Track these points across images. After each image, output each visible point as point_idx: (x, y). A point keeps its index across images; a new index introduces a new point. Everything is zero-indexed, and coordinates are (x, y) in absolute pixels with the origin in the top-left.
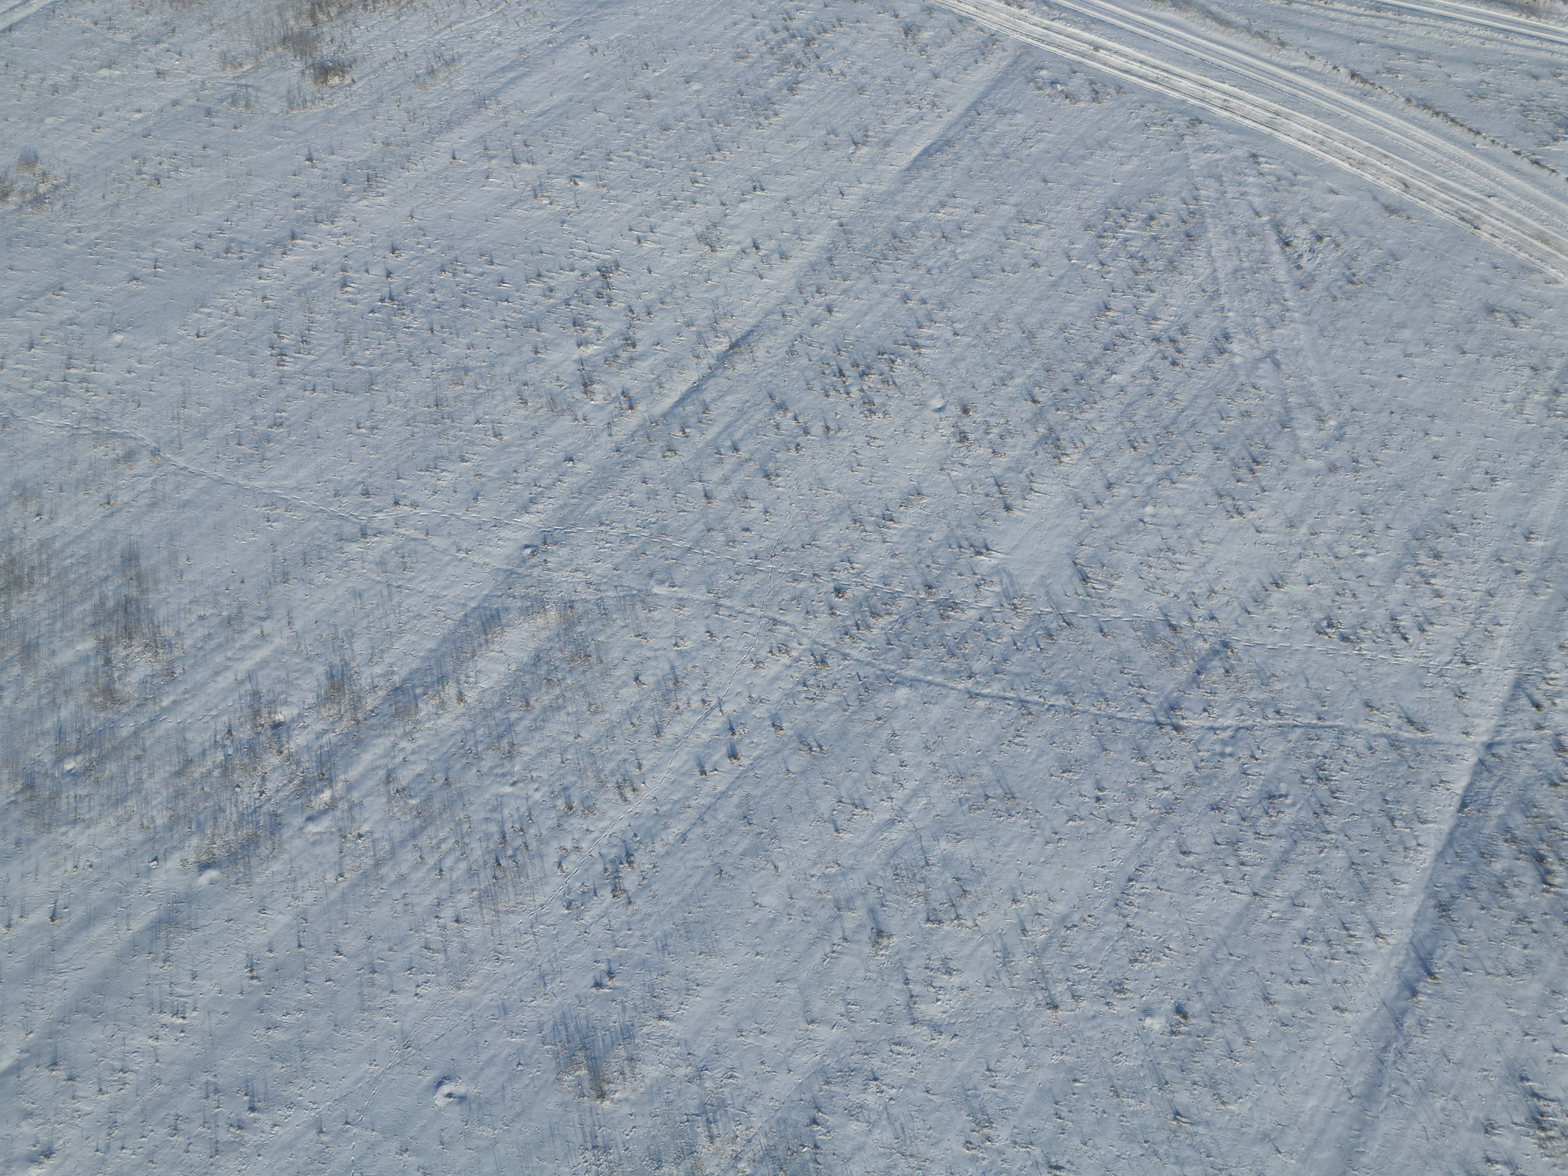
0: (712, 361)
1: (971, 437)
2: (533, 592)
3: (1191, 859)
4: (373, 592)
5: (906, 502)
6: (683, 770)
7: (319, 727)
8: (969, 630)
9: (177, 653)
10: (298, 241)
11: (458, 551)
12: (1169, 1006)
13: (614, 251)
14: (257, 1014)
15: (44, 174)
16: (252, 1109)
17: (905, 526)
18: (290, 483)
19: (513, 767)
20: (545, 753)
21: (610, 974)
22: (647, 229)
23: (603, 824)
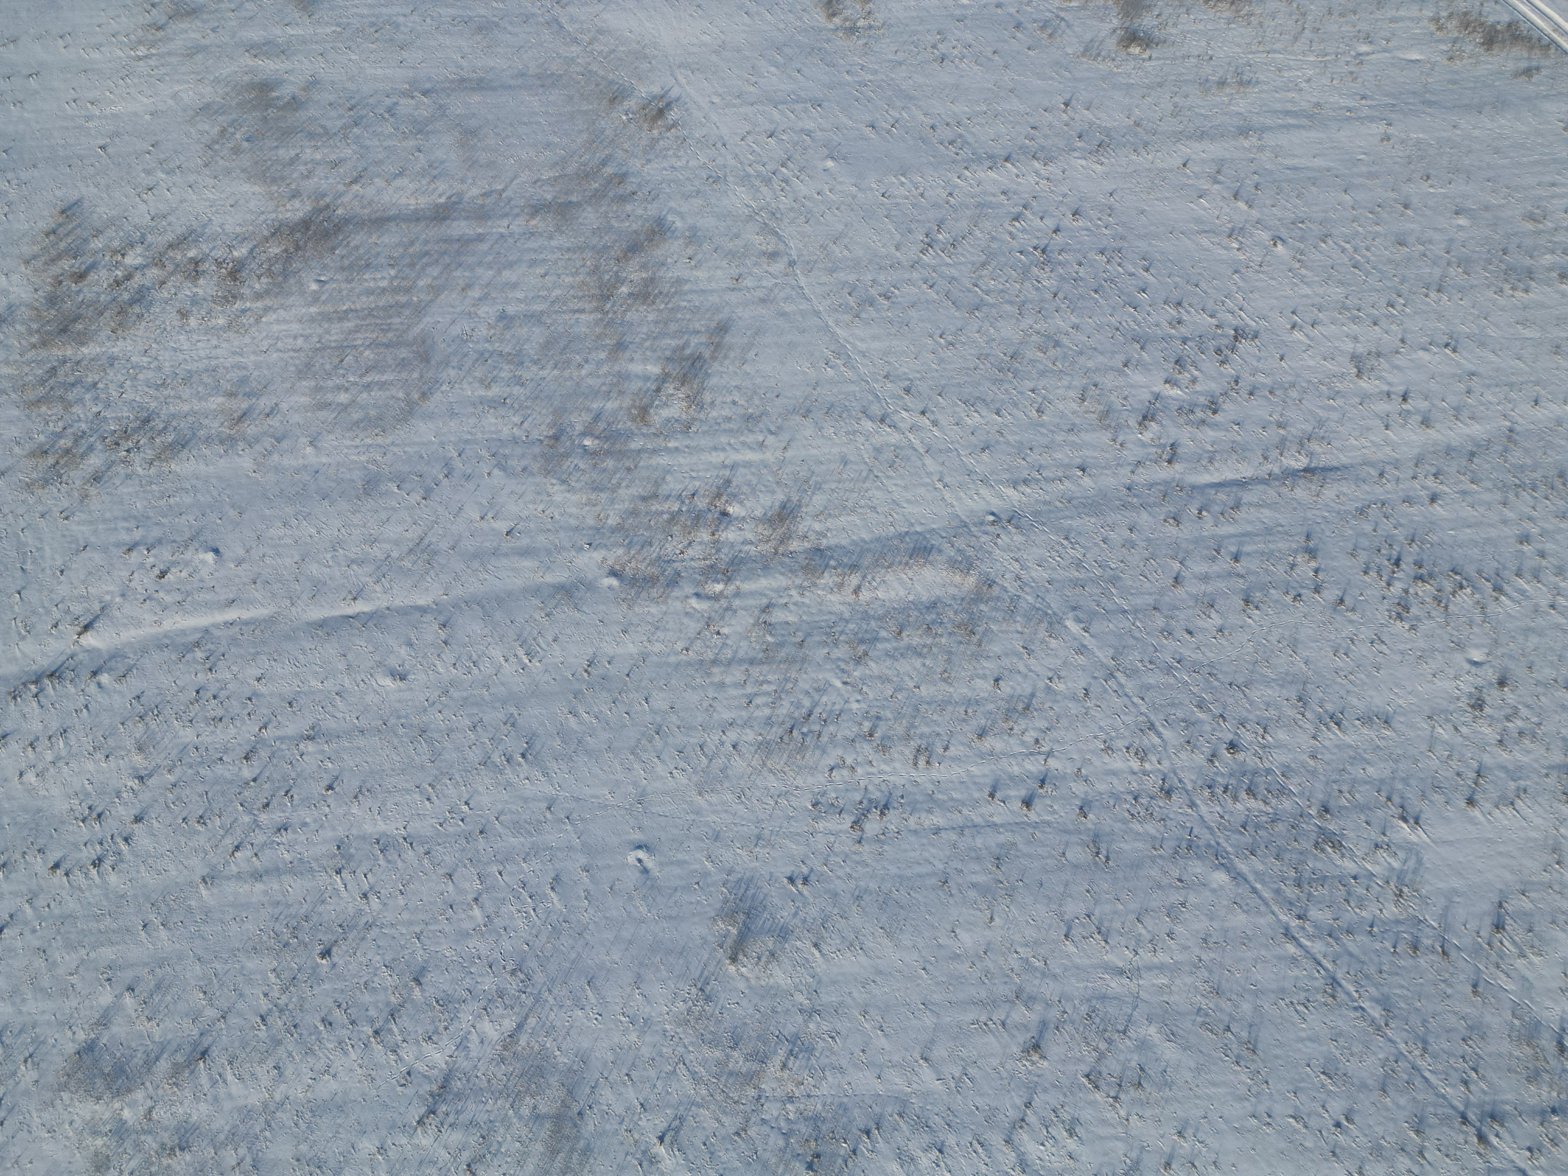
0: (1276, 470)
1: (1487, 710)
2: (970, 552)
4: (856, 467)
5: (1366, 720)
6: (978, 780)
7: (750, 536)
8: (1333, 877)
9: (702, 416)
10: (1008, 165)
11: (940, 480)
13: (1263, 322)
14: (571, 697)
15: (869, 13)
16: (523, 756)
17: (1348, 739)
18: (861, 346)
19: (854, 670)
21: (806, 881)
22: (1308, 320)
23: (884, 767)
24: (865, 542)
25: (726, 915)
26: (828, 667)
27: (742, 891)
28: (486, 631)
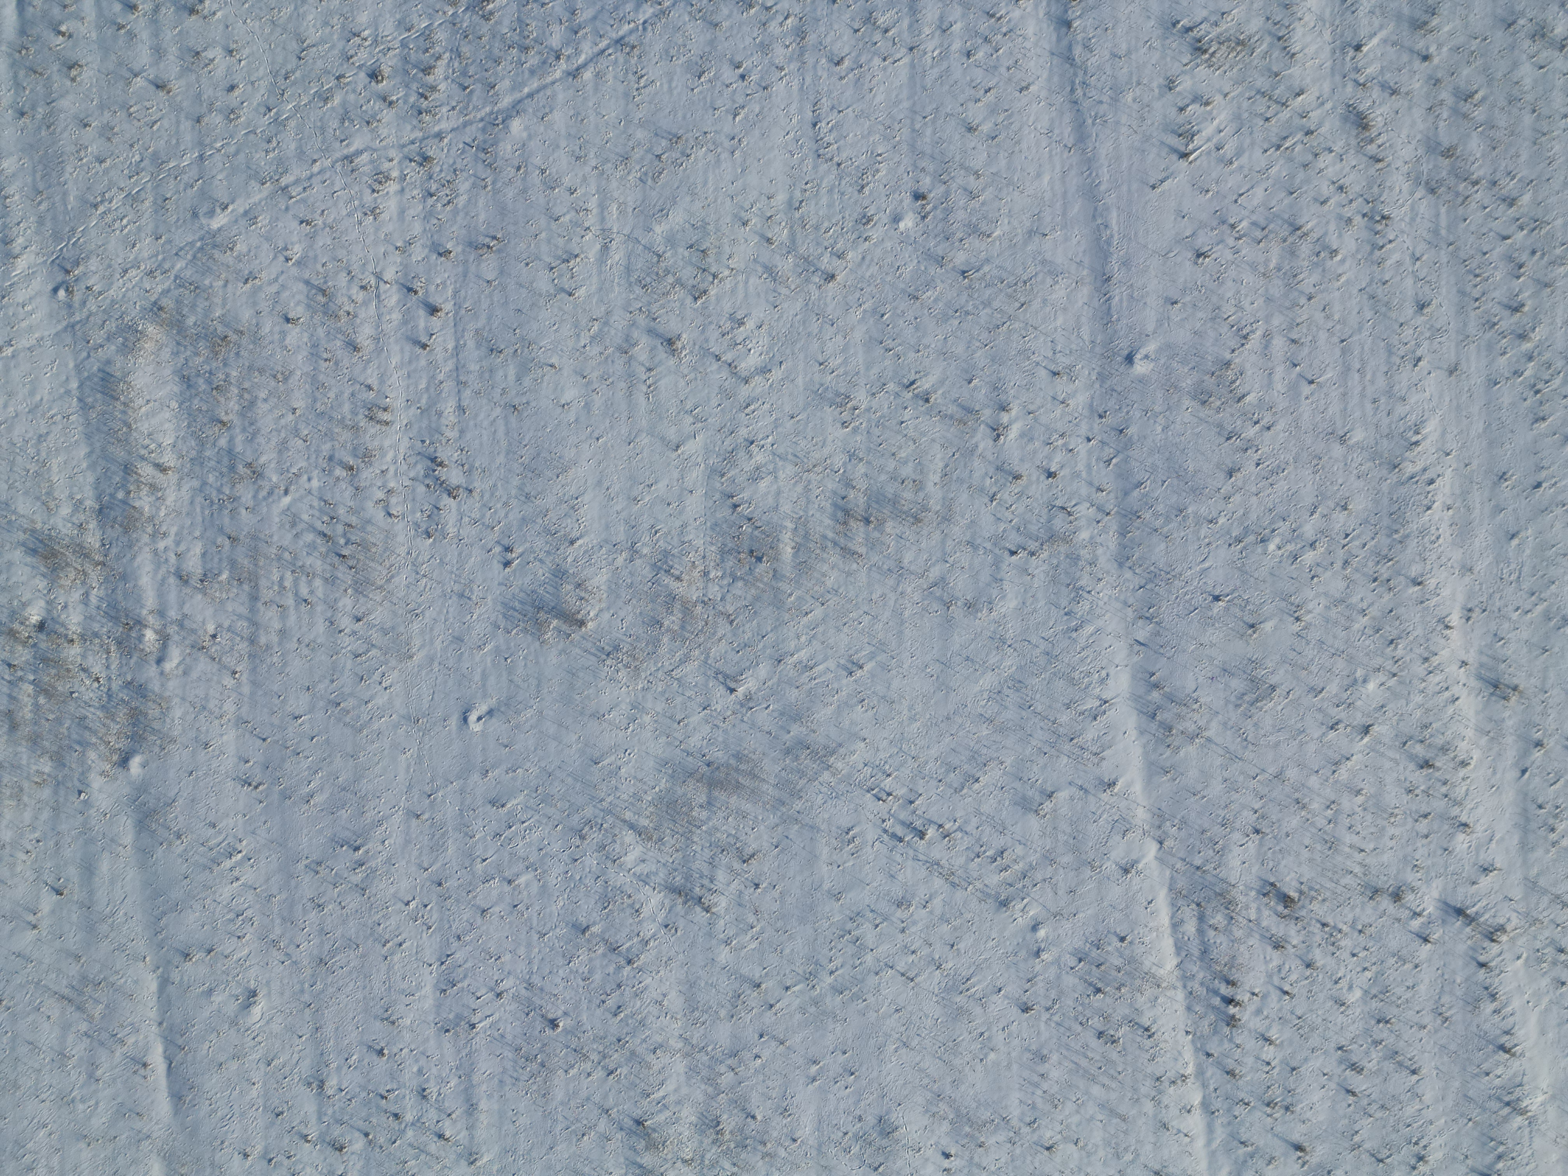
3: (846, 63)
6: (407, 358)
12: (908, 200)
14: (288, 803)
16: (357, 849)
19: (270, 480)
20: (283, 447)
21: (508, 549)
23: (389, 456)
24: (91, 452)
25: (539, 630)
26: (265, 510)
27: (516, 614)
28: (197, 906)
